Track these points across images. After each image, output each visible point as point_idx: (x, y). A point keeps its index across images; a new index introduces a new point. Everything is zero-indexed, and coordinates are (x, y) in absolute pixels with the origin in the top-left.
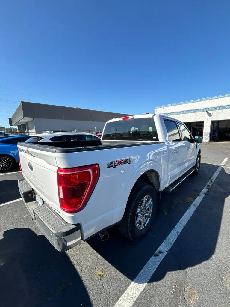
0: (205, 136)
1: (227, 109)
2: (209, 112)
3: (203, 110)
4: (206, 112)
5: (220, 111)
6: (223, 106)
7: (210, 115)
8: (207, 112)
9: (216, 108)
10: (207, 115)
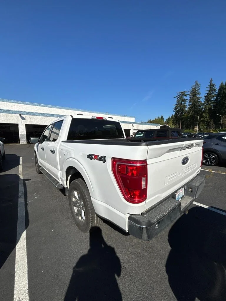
0: (22, 138)
1: (36, 115)
2: (22, 116)
3: (15, 112)
4: (18, 115)
5: (31, 116)
6: (33, 113)
7: (23, 119)
8: (20, 115)
9: (28, 113)
10: (20, 117)
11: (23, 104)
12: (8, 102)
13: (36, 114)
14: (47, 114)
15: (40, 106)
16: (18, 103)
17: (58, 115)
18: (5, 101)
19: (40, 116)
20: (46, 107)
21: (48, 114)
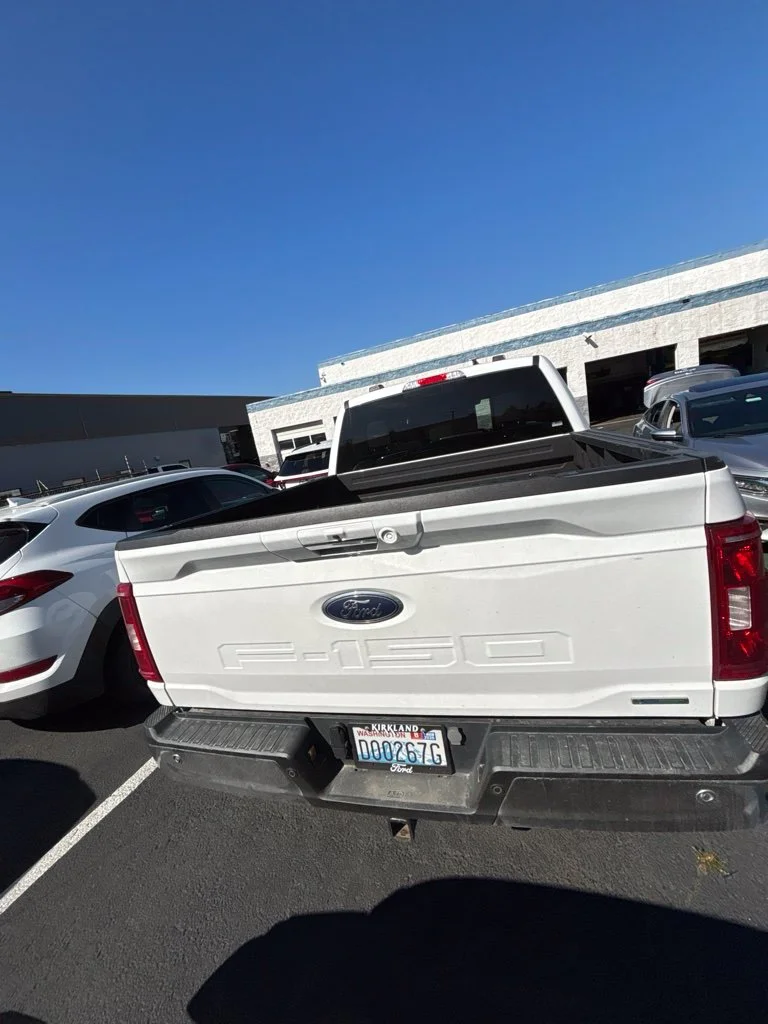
11: (497, 319)
12: (465, 328)
13: (514, 345)
14: (543, 333)
15: (541, 308)
16: (485, 323)
17: (582, 325)
18: (458, 327)
19: (526, 346)
20: (562, 302)
21: (549, 332)
